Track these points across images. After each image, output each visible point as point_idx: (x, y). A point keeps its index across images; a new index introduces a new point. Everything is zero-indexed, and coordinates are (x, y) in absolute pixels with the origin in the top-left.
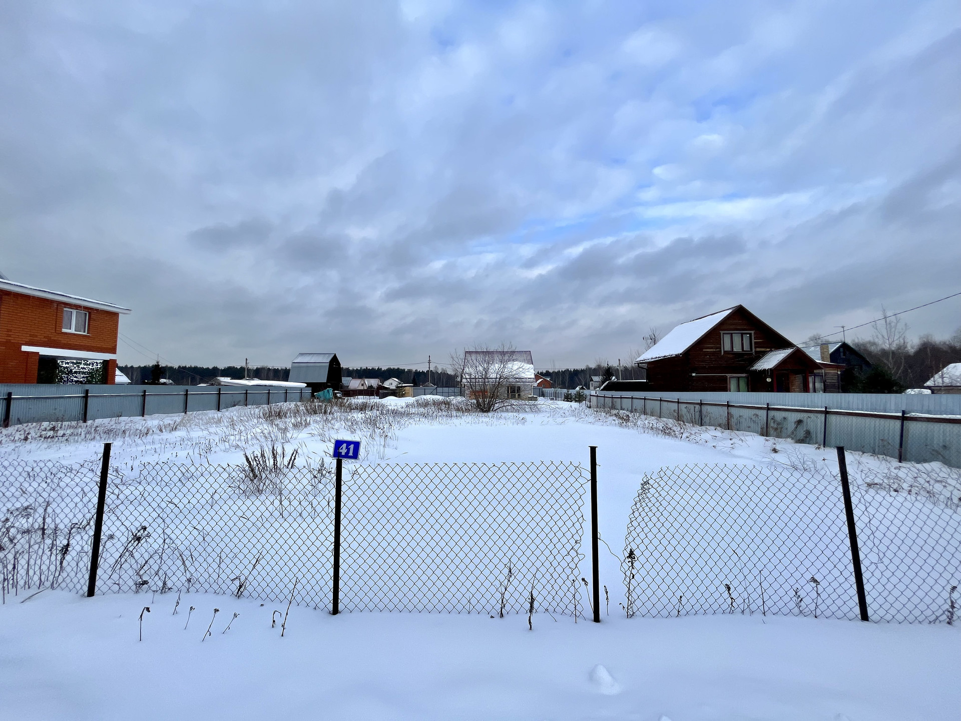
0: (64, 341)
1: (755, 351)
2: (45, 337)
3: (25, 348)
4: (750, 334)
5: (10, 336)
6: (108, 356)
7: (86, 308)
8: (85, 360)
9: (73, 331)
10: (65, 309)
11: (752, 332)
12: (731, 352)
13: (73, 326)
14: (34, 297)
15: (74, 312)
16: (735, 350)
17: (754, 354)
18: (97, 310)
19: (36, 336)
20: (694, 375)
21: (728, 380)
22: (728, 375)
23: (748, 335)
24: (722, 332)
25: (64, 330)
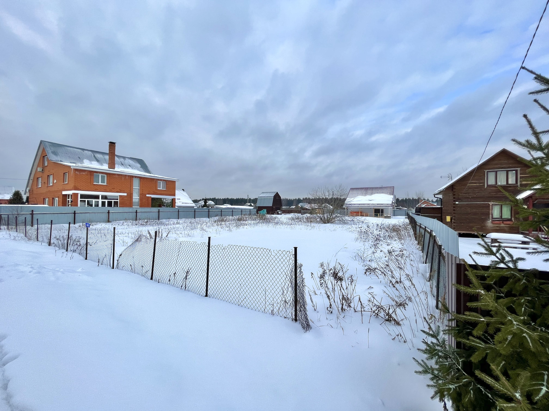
0: (158, 192)
1: (521, 184)
2: (153, 191)
3: (147, 195)
4: (516, 171)
5: (143, 192)
6: (173, 197)
7: (164, 180)
8: (165, 199)
9: (161, 189)
10: (158, 181)
11: (519, 169)
12: (495, 186)
13: (161, 187)
14: (148, 178)
15: (161, 182)
16: (499, 183)
17: (519, 186)
18: (168, 181)
19: (150, 191)
20: (457, 203)
21: (491, 207)
22: (491, 203)
23: (514, 172)
24: (486, 171)
25: (158, 189)
